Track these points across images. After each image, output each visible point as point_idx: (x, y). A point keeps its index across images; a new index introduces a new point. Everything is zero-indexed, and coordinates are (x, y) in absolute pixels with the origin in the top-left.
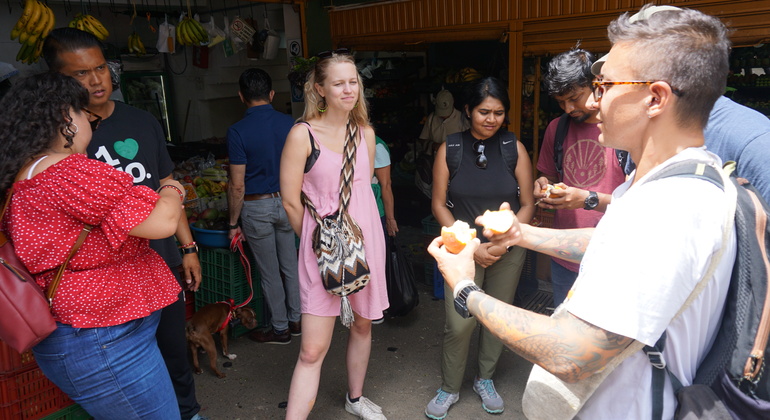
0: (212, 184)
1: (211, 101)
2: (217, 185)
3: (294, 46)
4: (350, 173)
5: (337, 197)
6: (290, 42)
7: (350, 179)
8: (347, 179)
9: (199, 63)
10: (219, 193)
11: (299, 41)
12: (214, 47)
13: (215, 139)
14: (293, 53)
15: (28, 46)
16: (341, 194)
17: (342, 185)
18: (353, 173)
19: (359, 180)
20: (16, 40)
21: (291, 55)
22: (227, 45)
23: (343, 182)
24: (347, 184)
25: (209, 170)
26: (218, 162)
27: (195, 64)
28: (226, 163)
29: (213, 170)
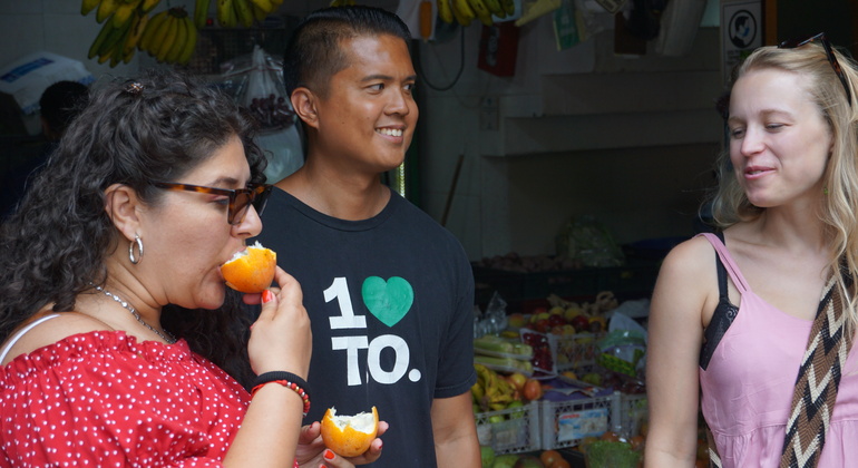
0: (491, 377)
1: (512, 159)
2: (503, 383)
3: (741, 21)
4: (827, 378)
5: (775, 443)
6: (730, 11)
7: (824, 395)
8: (815, 394)
9: (492, 62)
10: (505, 404)
11: (756, 9)
12: (534, 23)
13: (516, 259)
14: (737, 42)
15: (113, 29)
16: (788, 439)
17: (797, 411)
18: (837, 379)
19: (852, 401)
20: (92, 16)
21: (731, 46)
22: (565, 20)
23: (801, 403)
24: (812, 410)
25: (487, 340)
26: (515, 321)
27: (482, 64)
28: (534, 326)
29: (496, 341)
